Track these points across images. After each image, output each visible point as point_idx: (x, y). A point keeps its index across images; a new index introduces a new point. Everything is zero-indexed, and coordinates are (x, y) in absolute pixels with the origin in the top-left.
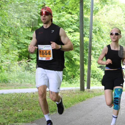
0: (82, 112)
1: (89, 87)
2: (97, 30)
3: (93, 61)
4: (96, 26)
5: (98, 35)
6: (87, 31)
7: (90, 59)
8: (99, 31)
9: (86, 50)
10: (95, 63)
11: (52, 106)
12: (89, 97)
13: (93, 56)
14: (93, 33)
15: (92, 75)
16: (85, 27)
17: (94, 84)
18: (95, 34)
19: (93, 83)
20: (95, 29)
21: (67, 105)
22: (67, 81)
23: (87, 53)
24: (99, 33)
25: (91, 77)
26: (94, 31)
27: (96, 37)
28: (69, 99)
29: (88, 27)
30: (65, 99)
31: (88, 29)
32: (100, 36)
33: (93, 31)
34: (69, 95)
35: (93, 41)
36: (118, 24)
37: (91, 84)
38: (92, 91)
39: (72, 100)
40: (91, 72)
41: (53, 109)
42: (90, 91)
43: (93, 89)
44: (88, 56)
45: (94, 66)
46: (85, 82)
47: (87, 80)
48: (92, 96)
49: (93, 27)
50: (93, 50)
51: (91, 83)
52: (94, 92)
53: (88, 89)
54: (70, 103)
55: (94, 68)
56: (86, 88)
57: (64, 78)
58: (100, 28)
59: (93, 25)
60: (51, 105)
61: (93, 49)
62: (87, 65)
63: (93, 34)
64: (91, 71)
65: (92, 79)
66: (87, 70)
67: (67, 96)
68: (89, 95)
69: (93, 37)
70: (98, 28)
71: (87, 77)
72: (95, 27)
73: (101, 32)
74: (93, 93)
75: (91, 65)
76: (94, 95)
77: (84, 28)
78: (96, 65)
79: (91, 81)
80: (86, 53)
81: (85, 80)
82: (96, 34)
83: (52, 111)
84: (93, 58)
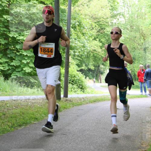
0: (57, 125)
1: (66, 95)
2: (76, 25)
3: (71, 64)
4: (75, 19)
5: (78, 31)
6: (64, 26)
7: (67, 60)
8: (78, 25)
9: (63, 50)
10: (74, 66)
11: (20, 119)
12: (66, 107)
13: (71, 58)
14: (71, 28)
15: (70, 81)
16: (62, 20)
17: (73, 92)
18: (74, 30)
19: (72, 90)
20: (74, 23)
21: (39, 117)
22: (39, 87)
23: (64, 53)
24: (79, 28)
25: (69, 83)
26: (73, 26)
27: (75, 33)
28: (42, 110)
29: (65, 21)
30: (36, 110)
31: (65, 23)
32: (81, 32)
33: (71, 25)
34: (42, 105)
35: (72, 38)
36: (103, 18)
37: (68, 92)
38: (70, 101)
39: (45, 111)
40: (69, 77)
41: (20, 122)
42: (68, 100)
43: (71, 98)
44: (65, 57)
45: (73, 69)
46: (61, 89)
47: (63, 86)
48: (70, 107)
49: (72, 21)
50: (71, 50)
51: (69, 90)
52: (73, 102)
53: (65, 98)
54: (43, 115)
55: (73, 72)
56: (63, 97)
57: (35, 83)
58: (80, 22)
59: (71, 18)
60: (19, 117)
61: (71, 48)
62: (64, 69)
63: (72, 30)
64: (69, 75)
65: (70, 86)
66: (63, 75)
67: (39, 106)
68: (66, 105)
69: (72, 34)
70: (78, 22)
71: (64, 82)
72: (75, 21)
73: (81, 27)
74: (71, 102)
75: (69, 69)
76: (73, 105)
77: (60, 22)
78: (75, 68)
79: (69, 88)
80: (62, 53)
81: (62, 87)
82: (76, 29)
83: (20, 125)
84: (71, 60)
